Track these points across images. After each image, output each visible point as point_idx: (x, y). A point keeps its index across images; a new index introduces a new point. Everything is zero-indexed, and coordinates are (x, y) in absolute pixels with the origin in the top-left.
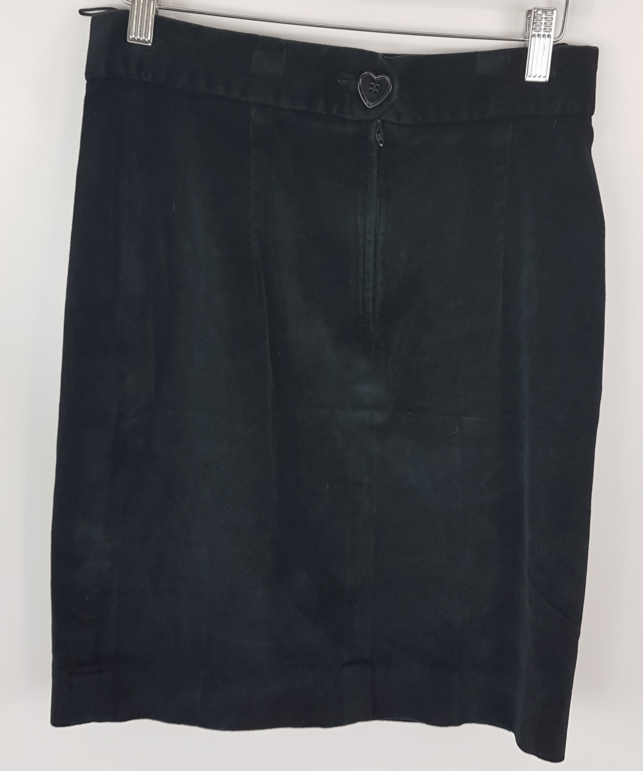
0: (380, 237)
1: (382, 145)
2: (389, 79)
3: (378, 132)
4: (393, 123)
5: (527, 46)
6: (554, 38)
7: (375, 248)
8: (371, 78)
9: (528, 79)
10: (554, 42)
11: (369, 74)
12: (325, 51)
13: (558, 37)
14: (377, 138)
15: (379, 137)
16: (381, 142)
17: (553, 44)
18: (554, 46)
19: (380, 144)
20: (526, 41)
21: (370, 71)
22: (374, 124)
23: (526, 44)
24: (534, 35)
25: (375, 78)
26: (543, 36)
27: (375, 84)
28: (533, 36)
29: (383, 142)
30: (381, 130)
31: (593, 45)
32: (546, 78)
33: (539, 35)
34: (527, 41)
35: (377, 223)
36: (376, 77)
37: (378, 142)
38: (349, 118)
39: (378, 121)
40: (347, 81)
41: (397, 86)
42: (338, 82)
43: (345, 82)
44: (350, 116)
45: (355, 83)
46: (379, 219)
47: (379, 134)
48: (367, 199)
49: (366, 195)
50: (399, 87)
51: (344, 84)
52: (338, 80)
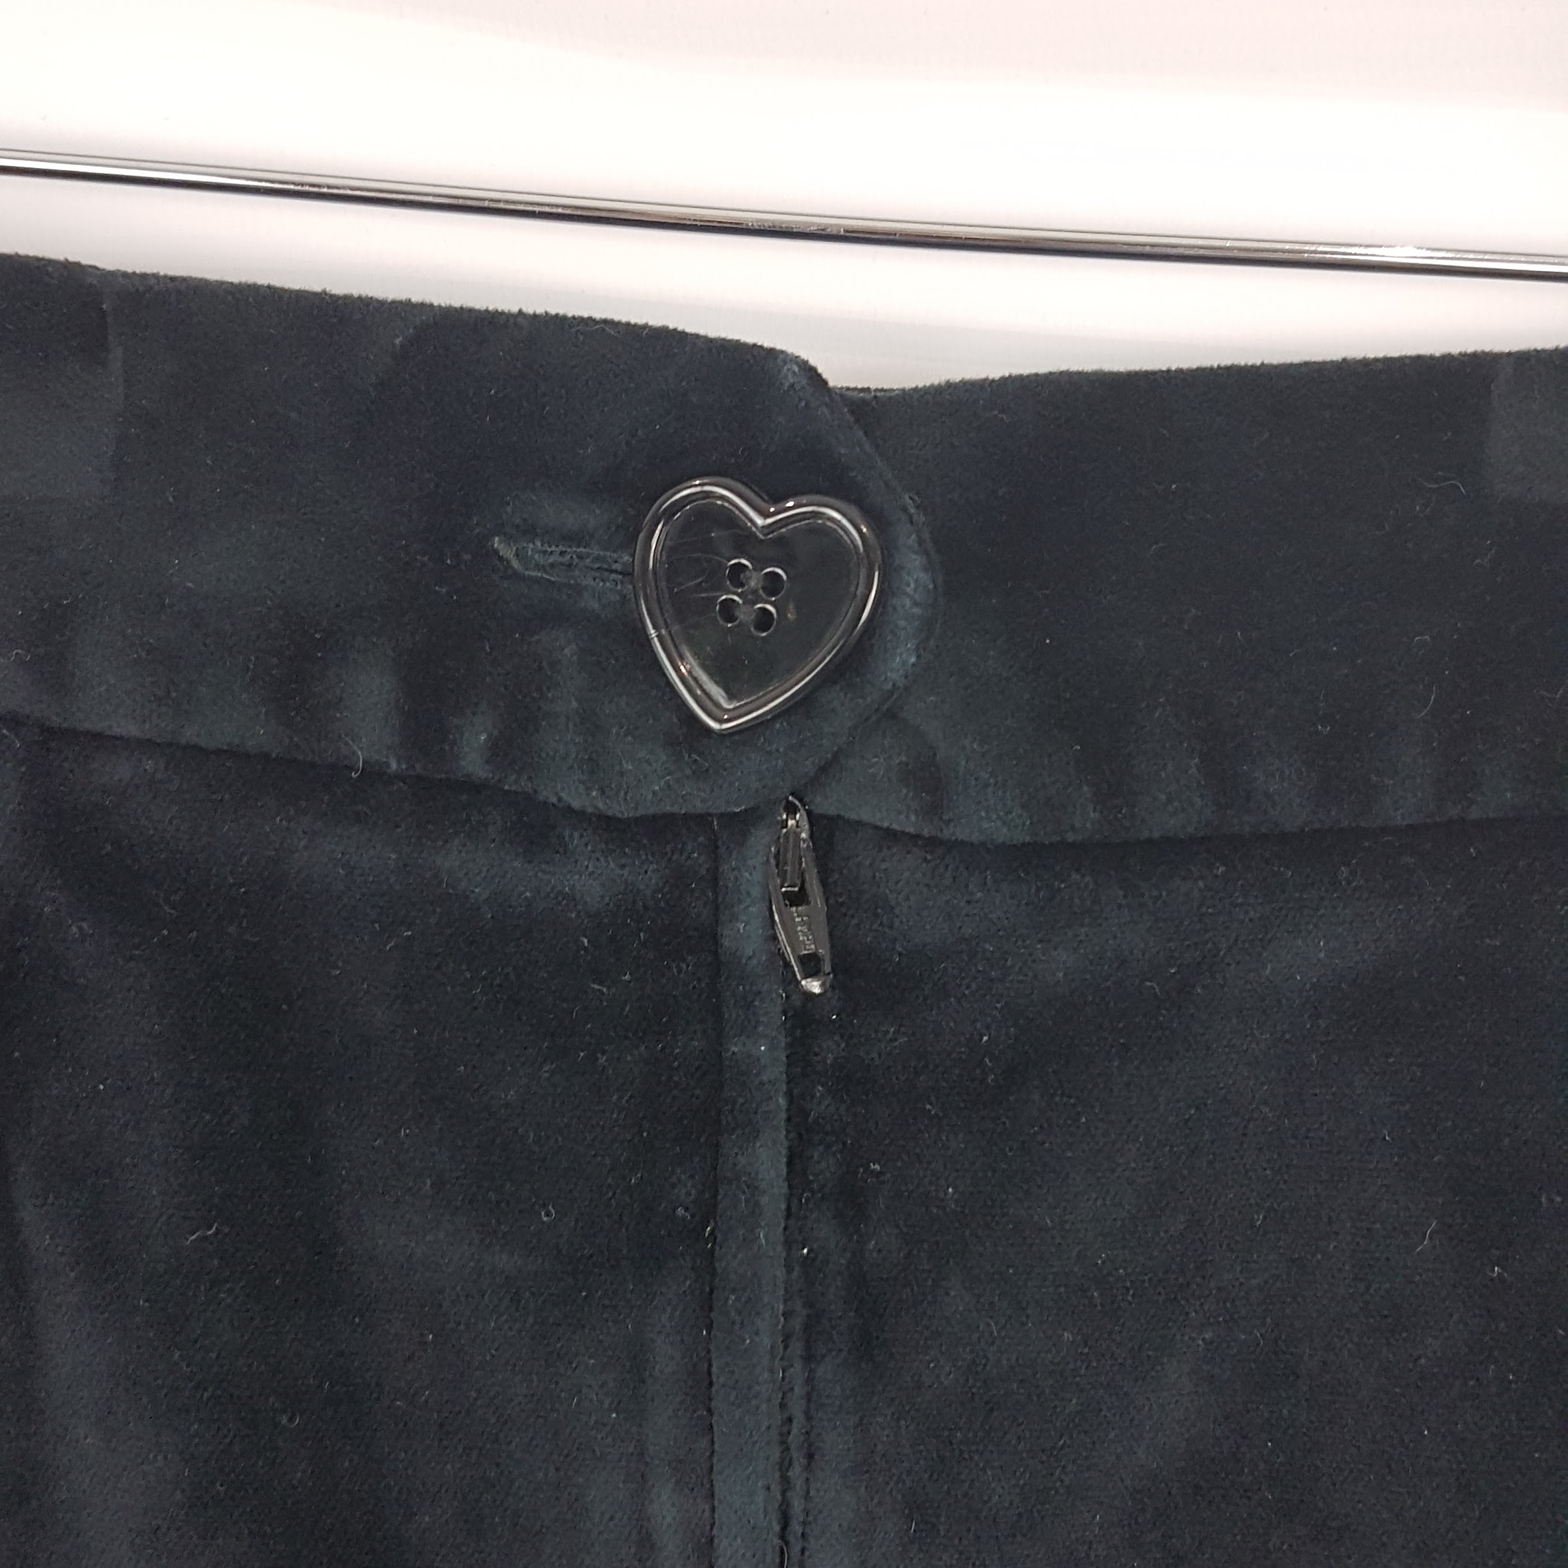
1: (814, 986)
3: (788, 896)
4: (891, 836)
8: (729, 520)
11: (708, 495)
12: (398, 341)
14: (782, 936)
15: (799, 934)
16: (811, 966)
19: (805, 978)
21: (719, 474)
22: (760, 843)
25: (760, 521)
27: (758, 567)
29: (827, 968)
35: (796, 1528)
36: (766, 515)
37: (787, 965)
38: (576, 804)
39: (787, 820)
40: (562, 553)
41: (916, 581)
42: (496, 552)
43: (545, 552)
44: (589, 790)
45: (615, 566)
46: (807, 1496)
47: (796, 911)
48: (713, 1356)
49: (709, 1328)
50: (931, 586)
51: (538, 567)
52: (497, 542)
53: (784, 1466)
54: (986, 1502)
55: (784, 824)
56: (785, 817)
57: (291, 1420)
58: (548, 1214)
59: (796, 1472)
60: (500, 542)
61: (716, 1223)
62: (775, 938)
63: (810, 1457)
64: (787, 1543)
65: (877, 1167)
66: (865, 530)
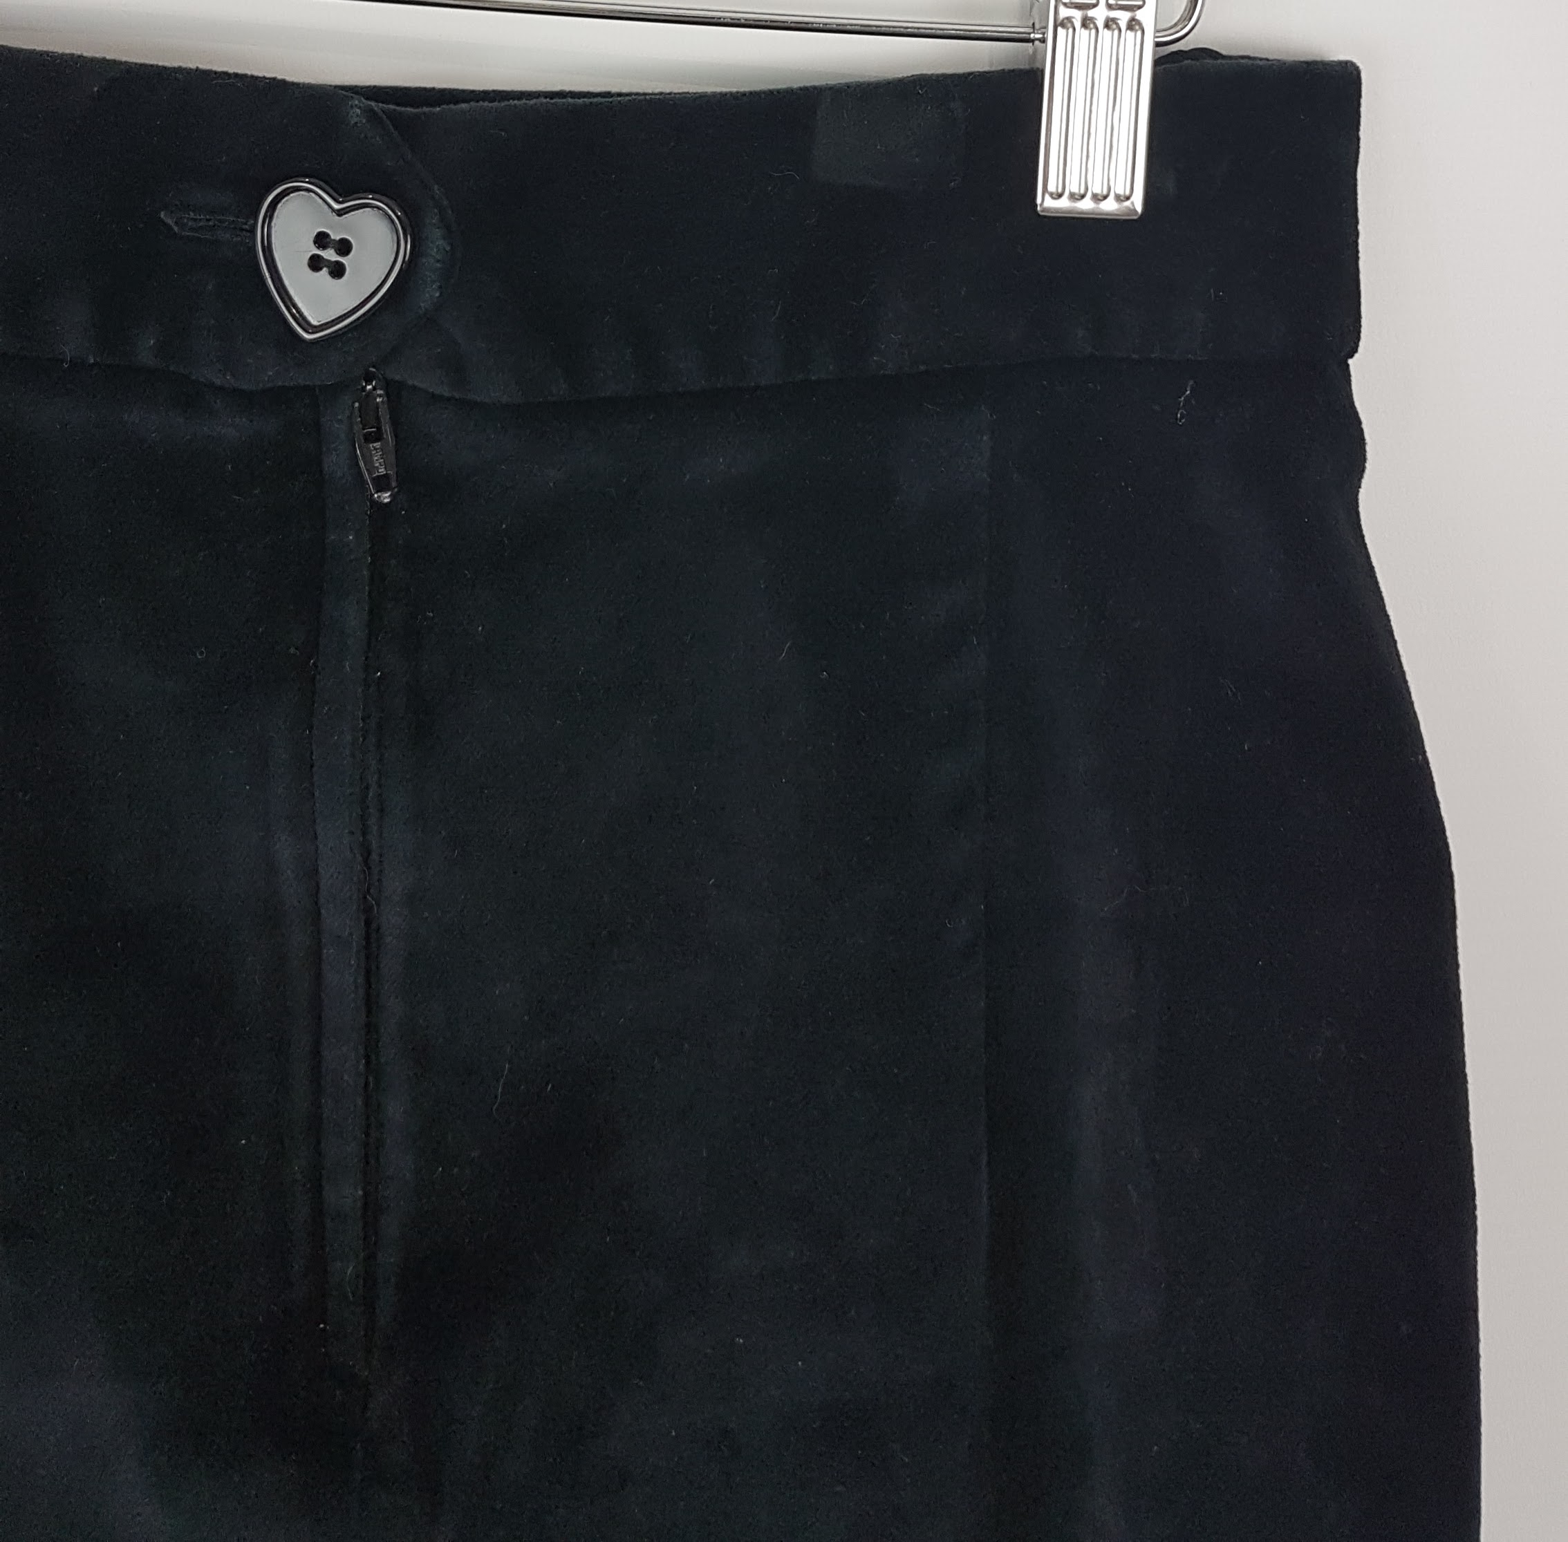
0: (392, 919)
1: (386, 497)
2: (398, 217)
3: (368, 439)
4: (436, 398)
5: (1038, 65)
6: (1157, 31)
7: (370, 973)
9: (1047, 203)
10: (1158, 45)
13: (1176, 25)
14: (362, 464)
15: (378, 460)
16: (382, 483)
17: (1155, 53)
18: (1157, 62)
19: (378, 492)
20: (1032, 41)
22: (347, 402)
23: (1035, 52)
24: (1069, 19)
25: (335, 206)
26: (1107, 26)
27: (336, 234)
28: (1066, 23)
29: (394, 484)
30: (387, 429)
31: (1337, 53)
32: (1132, 199)
33: (1087, 23)
34: (1037, 43)
35: (374, 856)
36: (338, 202)
37: (365, 483)
38: (218, 382)
39: (366, 386)
40: (208, 220)
41: (437, 247)
42: (163, 221)
43: (195, 220)
44: (224, 375)
45: (245, 227)
46: (381, 835)
47: (373, 446)
48: (314, 747)
49: (311, 728)
50: (448, 248)
51: (192, 229)
52: (162, 215)
53: (363, 818)
54: (505, 836)
55: (364, 388)
56: (364, 384)
57: (25, 795)
58: (202, 653)
59: (372, 821)
60: (165, 215)
61: (318, 657)
62: (357, 464)
63: (382, 810)
64: (369, 868)
65: (431, 614)
66: (399, 214)
